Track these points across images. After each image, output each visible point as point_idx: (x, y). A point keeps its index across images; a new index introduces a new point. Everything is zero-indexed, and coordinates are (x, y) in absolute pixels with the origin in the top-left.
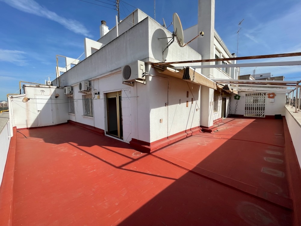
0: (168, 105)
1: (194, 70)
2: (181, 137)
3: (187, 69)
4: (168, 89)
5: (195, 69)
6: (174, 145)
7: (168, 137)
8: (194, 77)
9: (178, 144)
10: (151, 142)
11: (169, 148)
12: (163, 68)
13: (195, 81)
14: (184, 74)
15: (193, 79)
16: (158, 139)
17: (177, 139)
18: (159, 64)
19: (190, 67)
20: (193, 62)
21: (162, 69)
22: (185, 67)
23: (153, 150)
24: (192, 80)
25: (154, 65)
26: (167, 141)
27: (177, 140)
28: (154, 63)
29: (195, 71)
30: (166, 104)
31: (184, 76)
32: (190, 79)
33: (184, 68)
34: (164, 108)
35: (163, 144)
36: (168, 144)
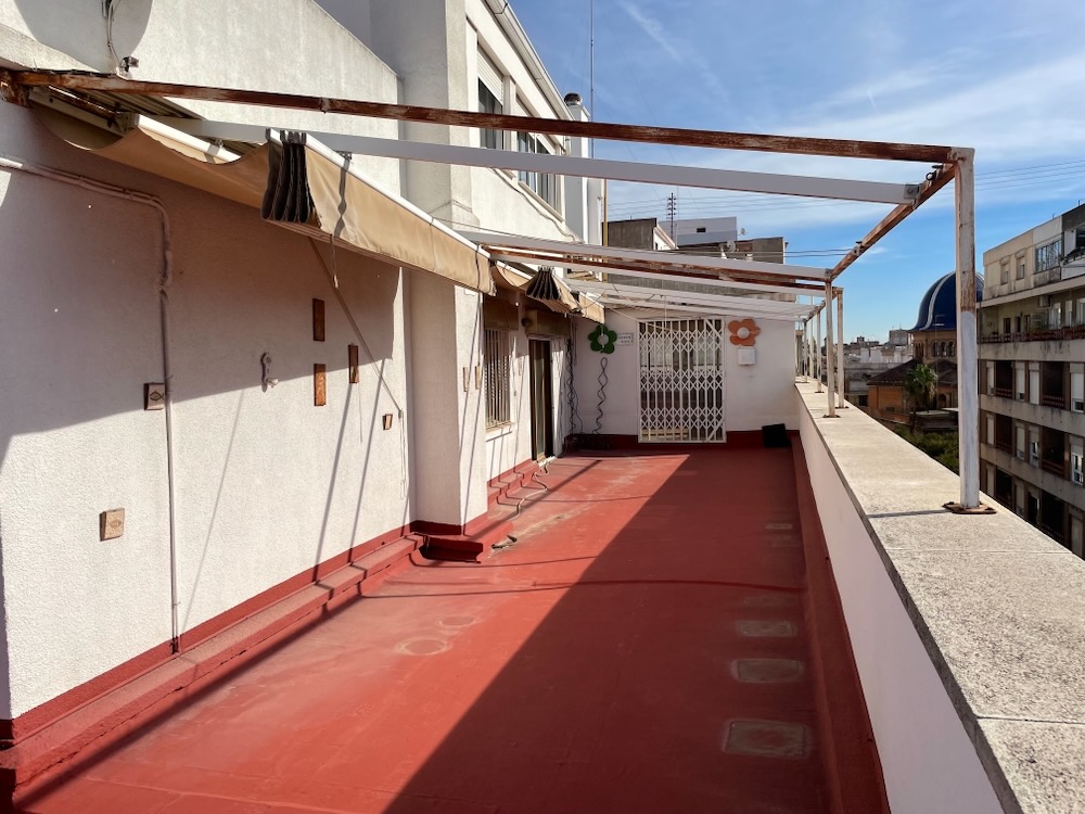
0: (165, 397)
1: (340, 160)
2: (279, 625)
3: (292, 152)
4: (165, 276)
5: (348, 159)
6: (226, 692)
7: (174, 645)
8: (342, 208)
9: (264, 680)
10: (16, 713)
11: (189, 723)
12: (111, 121)
13: (355, 235)
14: (273, 180)
15: (341, 225)
16: (86, 676)
17: (249, 639)
18: (72, 83)
19: (310, 141)
20: (327, 106)
21: (102, 124)
22: (276, 136)
23: (46, 776)
24: (327, 225)
25: (28, 88)
26: (175, 670)
27: (251, 652)
28: (33, 66)
29: (354, 168)
30: (152, 395)
31: (270, 195)
32: (316, 223)
33: (271, 142)
34: (131, 428)
35: (136, 703)
36: (180, 695)
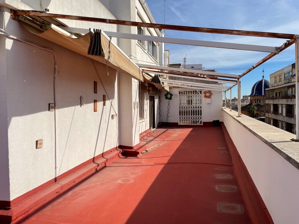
0: (54, 108)
1: (109, 39)
2: (84, 174)
3: (97, 34)
4: (55, 72)
5: (111, 38)
6: (70, 193)
7: (56, 180)
8: (109, 52)
9: (81, 190)
10: (11, 199)
11: (60, 202)
12: (41, 27)
13: (112, 61)
14: (91, 43)
15: (109, 57)
16: (31, 189)
17: (76, 178)
18: (32, 14)
19: (102, 32)
20: (108, 21)
21: (39, 28)
22: (92, 30)
23: (20, 218)
24: (106, 58)
25: (18, 16)
26: (56, 187)
27: (77, 182)
28: (20, 9)
29: (112, 41)
30: (51, 107)
31: (90, 48)
32: (103, 56)
33: (91, 32)
34: (45, 116)
35: (45, 196)
36: (57, 194)
